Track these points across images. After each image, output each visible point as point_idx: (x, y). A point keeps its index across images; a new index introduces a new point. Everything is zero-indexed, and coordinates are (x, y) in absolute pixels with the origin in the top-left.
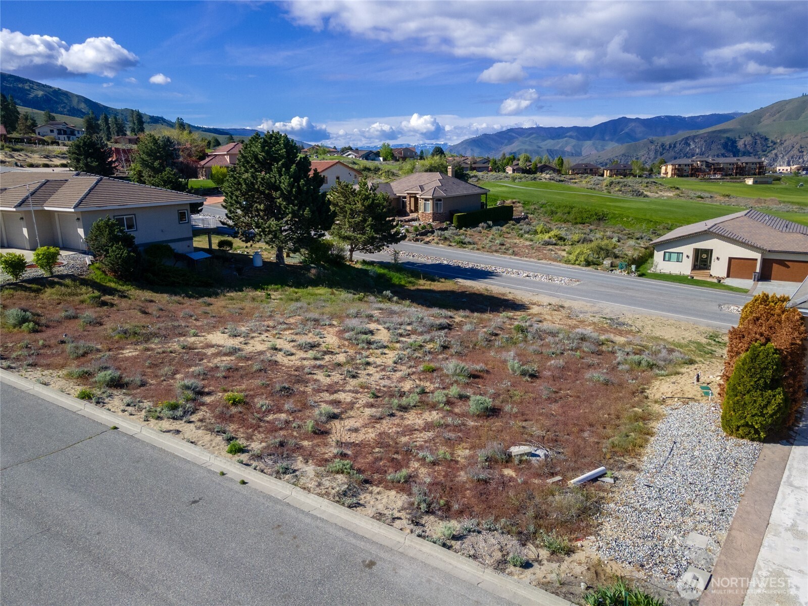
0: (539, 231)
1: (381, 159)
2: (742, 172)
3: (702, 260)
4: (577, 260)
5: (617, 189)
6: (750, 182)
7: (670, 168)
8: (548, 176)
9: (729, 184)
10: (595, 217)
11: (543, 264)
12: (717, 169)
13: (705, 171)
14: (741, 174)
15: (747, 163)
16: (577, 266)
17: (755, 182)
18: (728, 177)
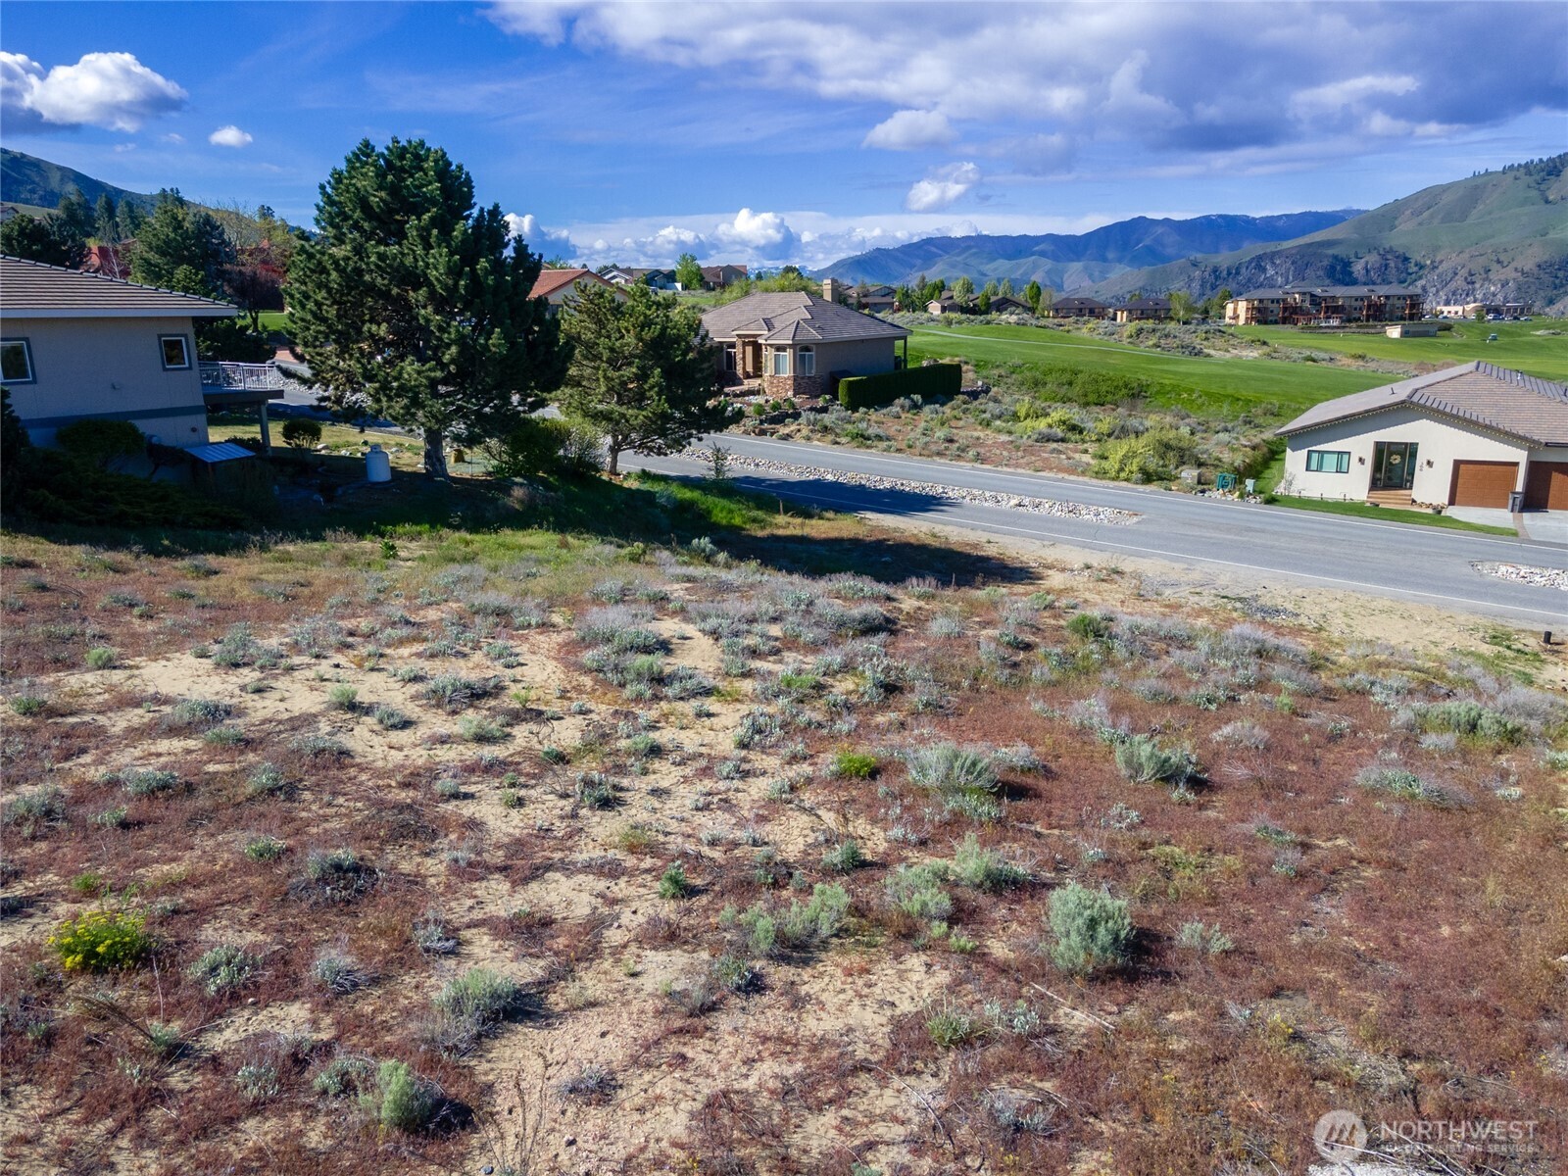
0: (1022, 413)
1: (679, 286)
2: (1379, 313)
3: (1391, 469)
4: (1122, 470)
5: (1151, 343)
6: (1394, 332)
7: (1242, 306)
8: (1014, 318)
9: (1355, 336)
10: (1124, 391)
11: (1048, 479)
12: (1333, 310)
13: (1308, 314)
14: (1376, 319)
15: (1387, 297)
16: (1124, 484)
17: (1405, 334)
18: (1353, 325)
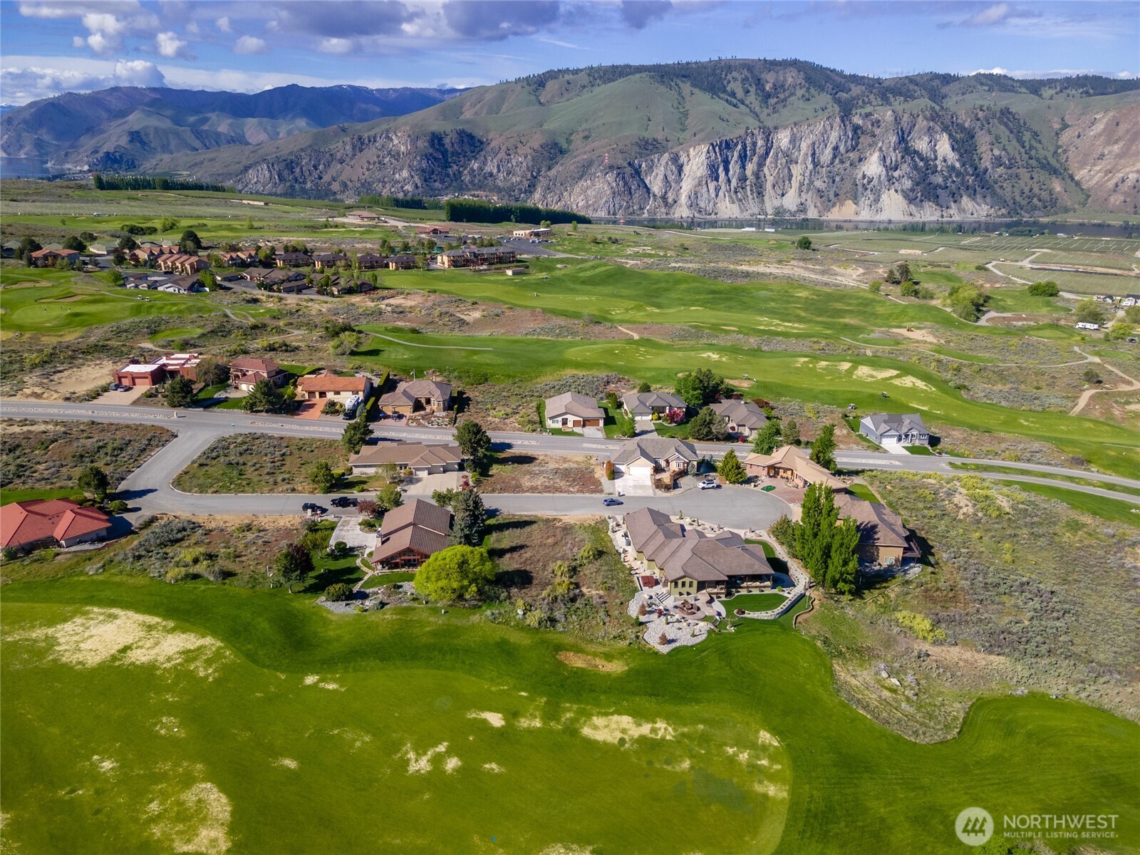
1: (207, 289)
2: (501, 262)
3: (565, 422)
6: (509, 273)
7: (446, 259)
9: (494, 274)
12: (484, 261)
13: (473, 262)
14: (502, 265)
15: (503, 253)
16: (531, 433)
17: (514, 274)
18: (493, 267)
